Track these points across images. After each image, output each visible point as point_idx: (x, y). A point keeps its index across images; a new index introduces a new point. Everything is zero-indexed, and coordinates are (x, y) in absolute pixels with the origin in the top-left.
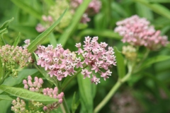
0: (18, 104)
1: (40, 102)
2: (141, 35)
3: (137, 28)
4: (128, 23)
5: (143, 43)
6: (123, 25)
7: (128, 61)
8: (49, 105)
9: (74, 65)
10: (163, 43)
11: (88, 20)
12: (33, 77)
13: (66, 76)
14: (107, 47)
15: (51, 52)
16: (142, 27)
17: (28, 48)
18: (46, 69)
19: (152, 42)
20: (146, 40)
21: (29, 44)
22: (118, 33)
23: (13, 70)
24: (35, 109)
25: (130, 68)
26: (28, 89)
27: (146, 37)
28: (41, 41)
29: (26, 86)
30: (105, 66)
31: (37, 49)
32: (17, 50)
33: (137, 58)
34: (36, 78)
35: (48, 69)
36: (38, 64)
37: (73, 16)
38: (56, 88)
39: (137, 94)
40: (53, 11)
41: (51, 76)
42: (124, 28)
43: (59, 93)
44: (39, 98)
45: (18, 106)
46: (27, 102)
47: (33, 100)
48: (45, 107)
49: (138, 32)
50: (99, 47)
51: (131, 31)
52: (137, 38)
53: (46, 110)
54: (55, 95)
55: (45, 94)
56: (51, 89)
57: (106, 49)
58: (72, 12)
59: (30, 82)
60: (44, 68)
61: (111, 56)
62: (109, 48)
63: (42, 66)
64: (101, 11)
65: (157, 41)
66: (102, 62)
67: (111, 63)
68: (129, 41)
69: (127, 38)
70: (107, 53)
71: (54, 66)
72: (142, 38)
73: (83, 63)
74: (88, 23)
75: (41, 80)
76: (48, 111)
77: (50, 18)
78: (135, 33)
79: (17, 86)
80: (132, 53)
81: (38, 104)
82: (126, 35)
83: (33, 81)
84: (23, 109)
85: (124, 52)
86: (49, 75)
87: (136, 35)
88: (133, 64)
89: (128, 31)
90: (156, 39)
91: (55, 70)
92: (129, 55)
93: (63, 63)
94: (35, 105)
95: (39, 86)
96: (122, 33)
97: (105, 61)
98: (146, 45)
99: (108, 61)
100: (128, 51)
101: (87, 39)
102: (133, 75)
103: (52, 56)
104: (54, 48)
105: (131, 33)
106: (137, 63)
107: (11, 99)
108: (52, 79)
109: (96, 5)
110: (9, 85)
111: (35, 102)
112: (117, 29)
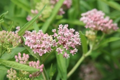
0: (12, 73)
1: (27, 72)
2: (99, 23)
3: (96, 18)
4: (90, 14)
5: (100, 28)
6: (86, 16)
7: (89, 41)
8: (33, 73)
9: (51, 45)
10: (114, 28)
11: (64, 13)
12: (22, 53)
13: (45, 53)
14: (75, 32)
15: (35, 36)
16: (100, 17)
17: (18, 33)
18: (31, 48)
19: (107, 28)
20: (102, 26)
21: (19, 30)
22: (82, 22)
23: (8, 49)
24: (24, 76)
25: (91, 46)
26: (19, 62)
27: (102, 24)
28: (28, 27)
29: (17, 60)
30: (73, 46)
31: (25, 34)
32: (11, 34)
33: (96, 39)
34: (24, 54)
35: (33, 48)
36: (26, 44)
37: (53, 10)
38: (38, 61)
39: (97, 65)
40: (39, 6)
41: (35, 53)
42: (87, 18)
43: (41, 65)
44: (26, 68)
45: (11, 74)
46: (18, 71)
47: (22, 70)
48: (30, 75)
49: (97, 21)
50: (69, 32)
51: (92, 20)
52: (96, 25)
53: (31, 77)
54: (37, 67)
55: (30, 65)
56: (35, 62)
57: (74, 33)
58: (52, 7)
59: (20, 57)
60: (29, 47)
61: (77, 39)
62: (76, 33)
63: (29, 45)
64: (71, 6)
65: (110, 27)
66: (71, 43)
67: (77, 43)
68: (90, 27)
69: (89, 25)
70: (75, 36)
71: (36, 46)
72: (100, 25)
73: (57, 43)
74: (63, 15)
75: (27, 55)
76: (33, 77)
77: (36, 11)
78: (94, 21)
79: (10, 60)
80: (92, 35)
81: (25, 73)
82: (88, 23)
83: (22, 56)
84: (15, 76)
85: (87, 35)
86: (33, 52)
87: (95, 22)
88: (93, 44)
89: (89, 20)
90: (109, 26)
91: (38, 48)
92: (90, 37)
93: (43, 43)
94: (24, 73)
95: (26, 60)
96: (85, 22)
97: (73, 42)
98: (102, 30)
99: (75, 42)
100: (89, 34)
101: (61, 26)
102: (93, 51)
103: (35, 38)
104: (37, 33)
105: (92, 21)
106: (96, 43)
107: (6, 69)
108: (35, 55)
109: (68, 2)
110: (5, 59)
111: (24, 71)
112: (82, 19)
